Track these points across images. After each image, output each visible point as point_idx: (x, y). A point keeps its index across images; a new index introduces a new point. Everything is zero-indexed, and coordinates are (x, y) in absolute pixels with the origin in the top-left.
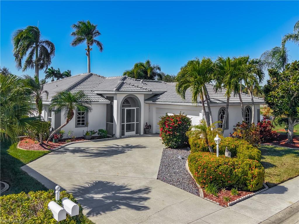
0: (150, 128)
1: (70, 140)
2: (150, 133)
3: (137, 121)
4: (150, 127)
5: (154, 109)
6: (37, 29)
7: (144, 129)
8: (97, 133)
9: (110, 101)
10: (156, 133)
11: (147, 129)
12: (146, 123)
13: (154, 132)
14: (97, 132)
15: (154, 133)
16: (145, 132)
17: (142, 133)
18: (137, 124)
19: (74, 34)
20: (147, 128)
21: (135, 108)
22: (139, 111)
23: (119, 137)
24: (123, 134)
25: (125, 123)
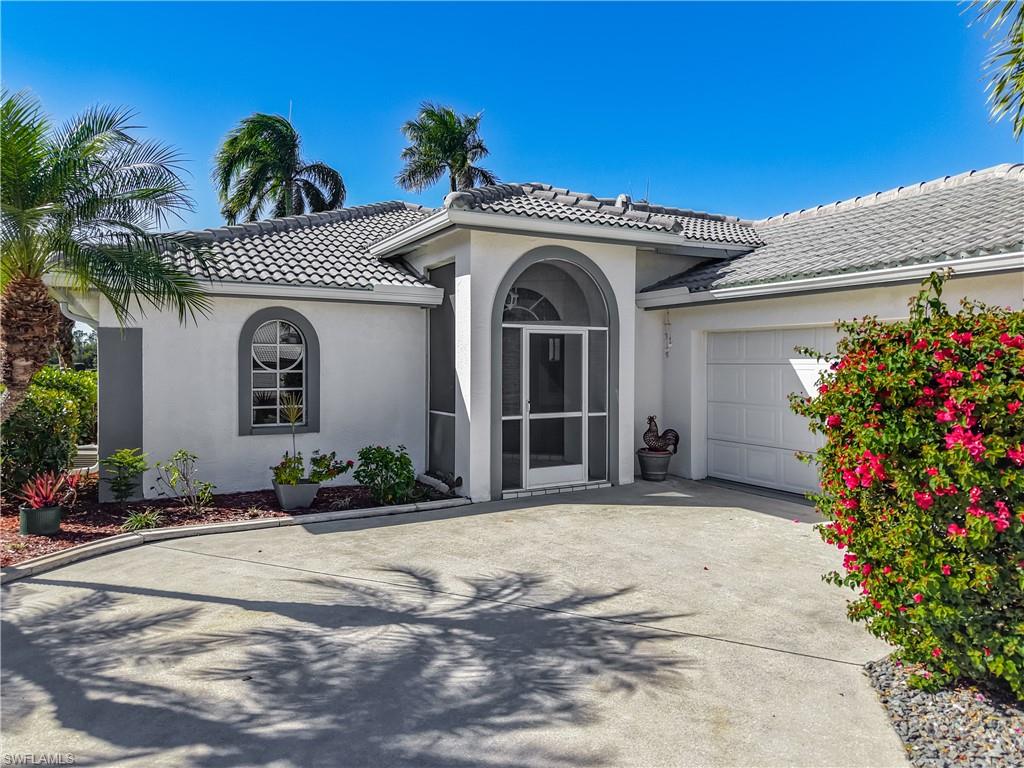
0: (671, 448)
1: (154, 517)
2: (675, 476)
3: (596, 404)
4: (675, 445)
5: (693, 339)
6: (287, 126)
7: (640, 456)
8: (351, 471)
9: (442, 290)
10: (709, 478)
11: (653, 454)
12: (651, 419)
13: (696, 470)
14: (350, 464)
15: (694, 478)
16: (643, 473)
17: (626, 472)
18: (597, 425)
19: (410, 152)
20: (652, 449)
21: (583, 331)
22: (605, 349)
23: (487, 497)
24: (509, 477)
25: (526, 417)
